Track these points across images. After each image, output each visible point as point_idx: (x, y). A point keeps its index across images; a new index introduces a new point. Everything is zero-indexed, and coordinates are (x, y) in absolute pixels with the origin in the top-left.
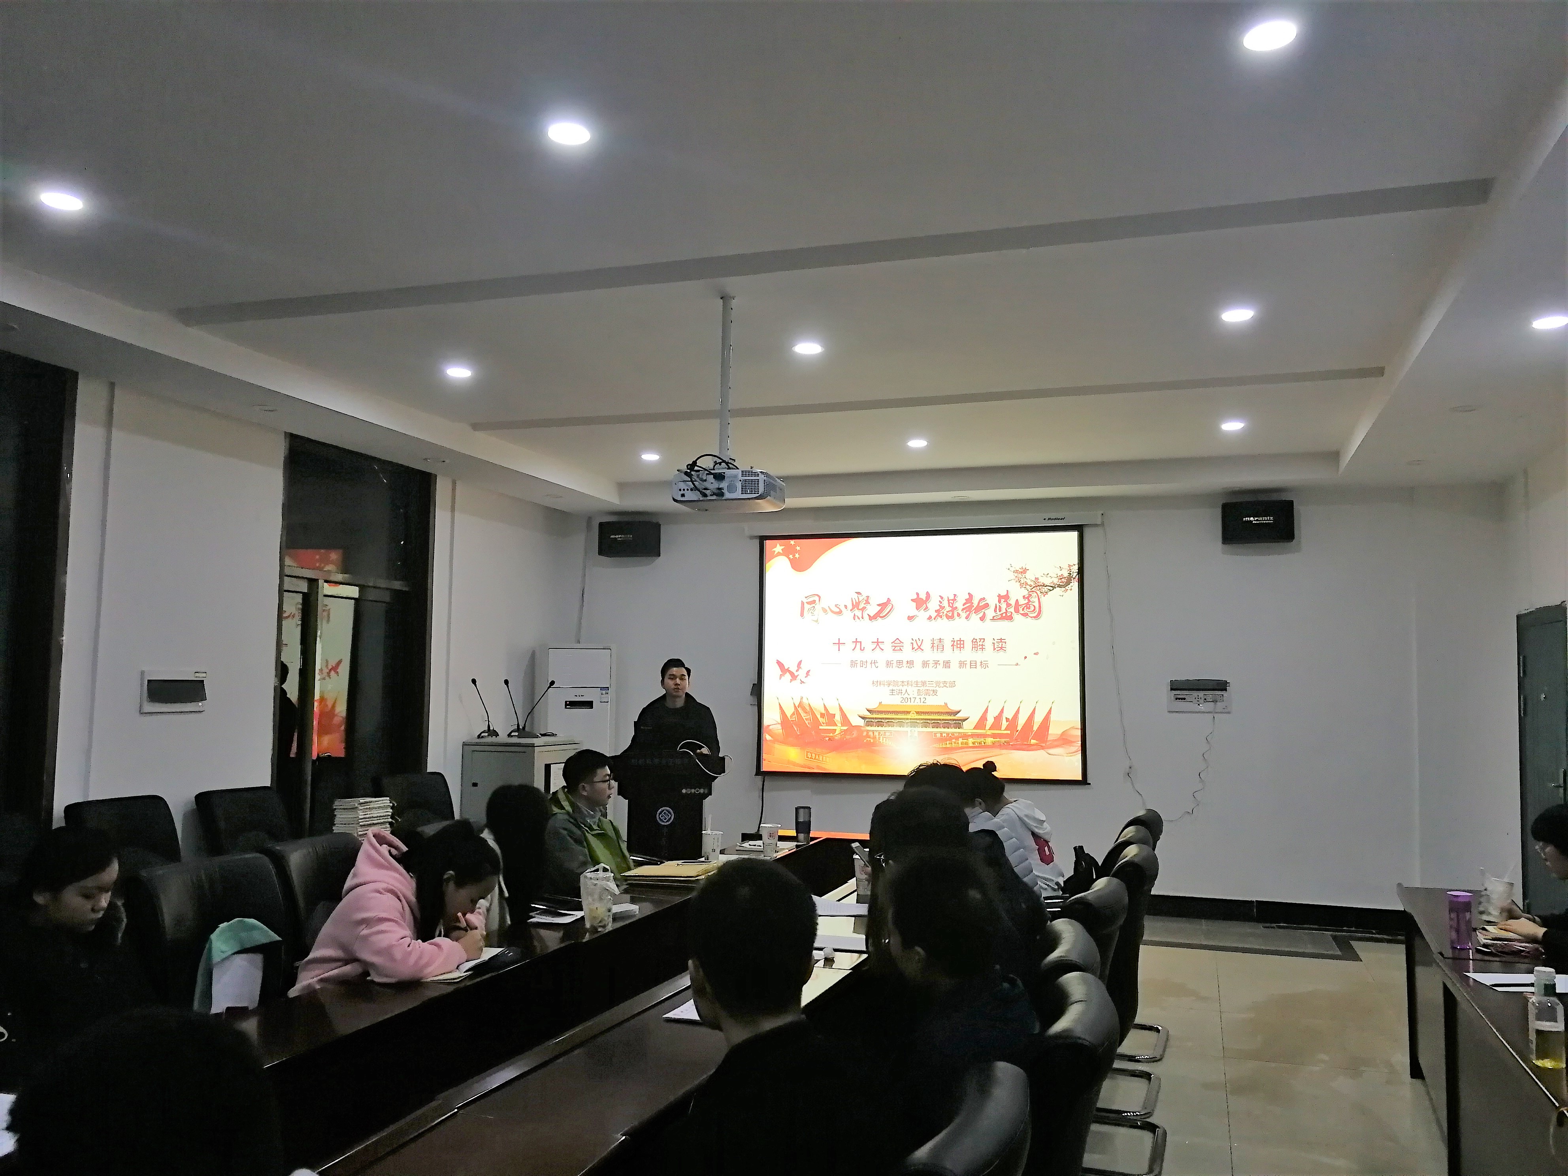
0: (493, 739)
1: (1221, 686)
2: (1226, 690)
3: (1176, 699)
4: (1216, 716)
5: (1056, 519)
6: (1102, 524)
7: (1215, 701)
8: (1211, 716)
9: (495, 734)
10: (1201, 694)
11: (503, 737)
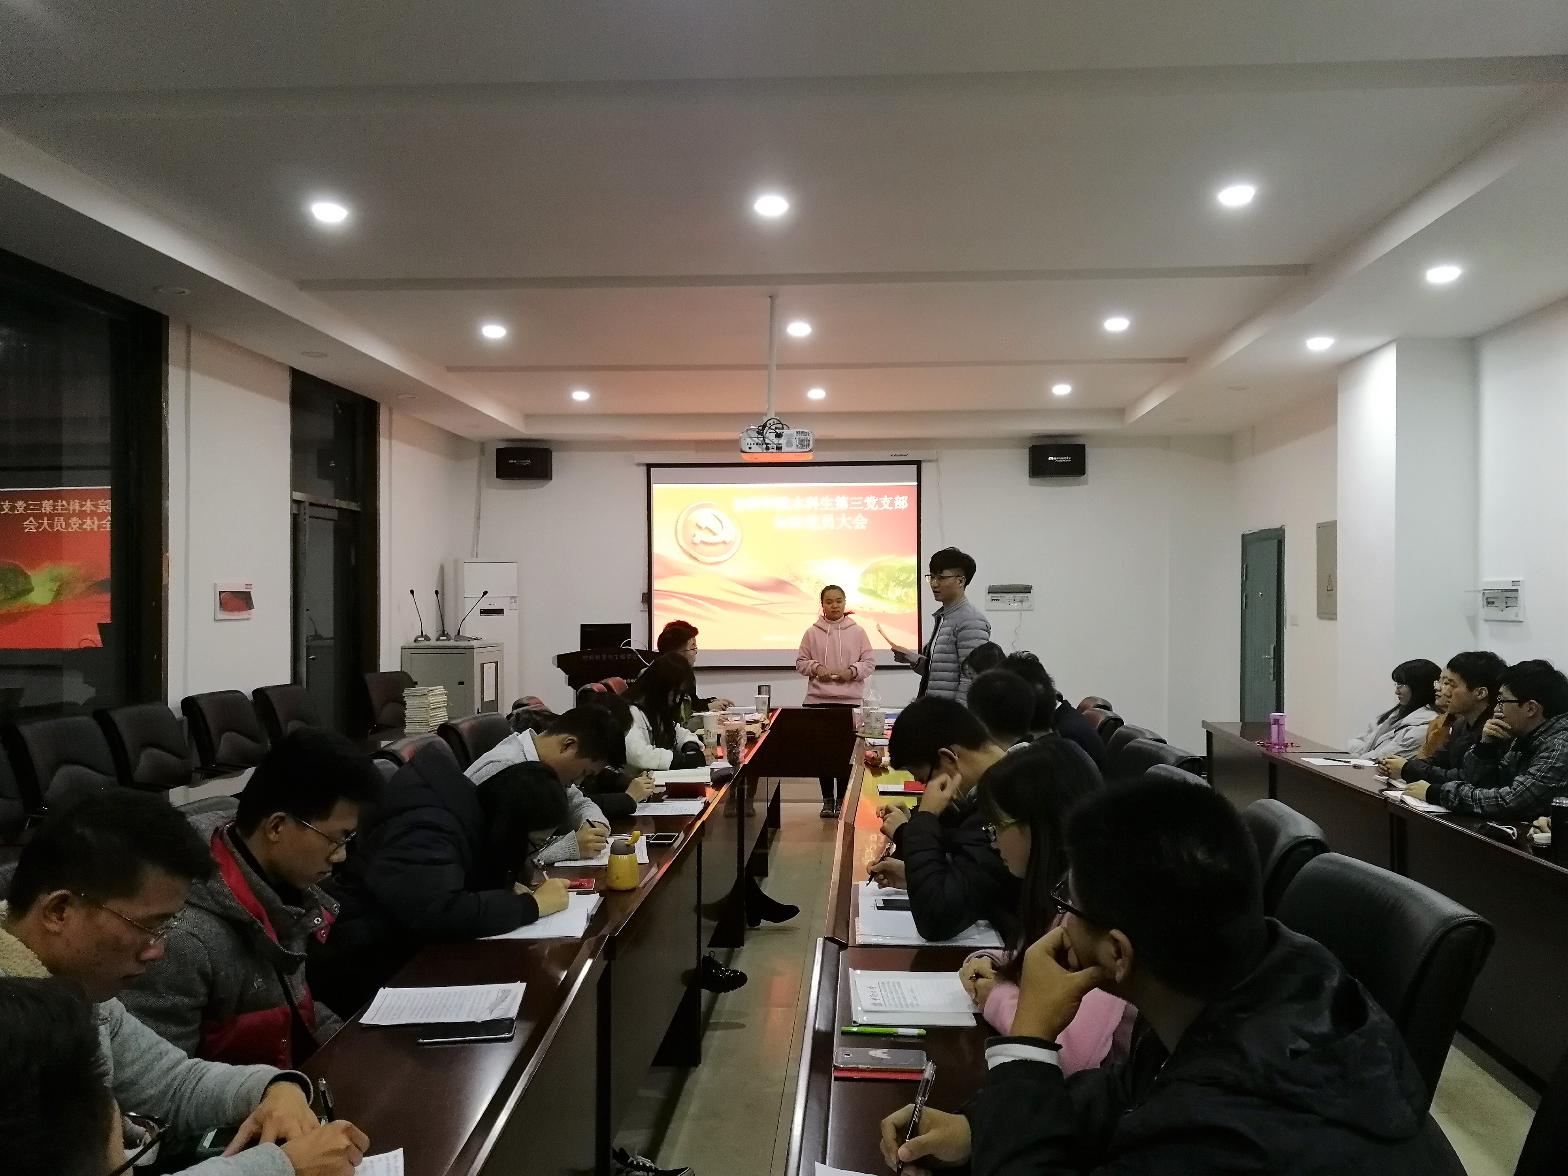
0: (426, 643)
1: (1027, 590)
2: (1030, 592)
3: (992, 600)
4: (1022, 612)
5: (900, 455)
6: (937, 461)
7: (1022, 601)
8: (1018, 613)
9: (427, 639)
10: (1011, 596)
11: (433, 642)
